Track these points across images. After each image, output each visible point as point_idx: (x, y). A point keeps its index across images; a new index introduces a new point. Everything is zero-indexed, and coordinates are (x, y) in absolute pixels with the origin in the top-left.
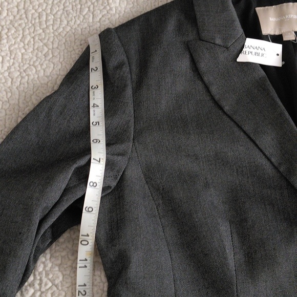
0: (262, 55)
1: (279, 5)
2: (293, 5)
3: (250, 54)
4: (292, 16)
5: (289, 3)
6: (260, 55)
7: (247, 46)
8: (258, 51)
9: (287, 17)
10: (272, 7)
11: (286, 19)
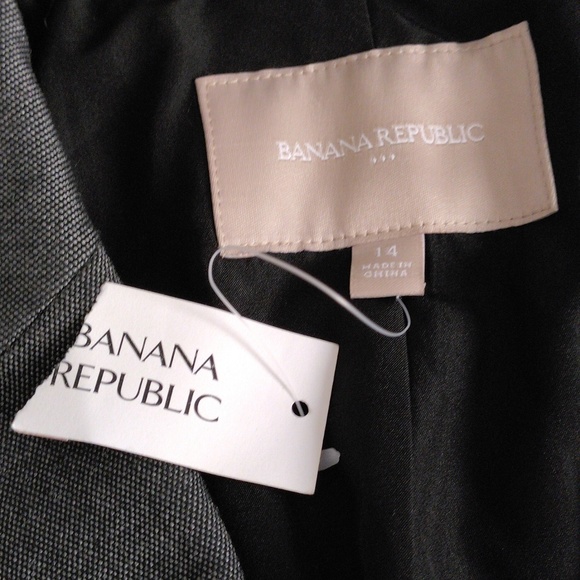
0: (193, 403)
1: (344, 61)
2: (427, 64)
3: (108, 390)
4: (413, 130)
5: (402, 50)
6: (179, 400)
7: (94, 336)
8: (166, 377)
9: (382, 135)
10: (299, 71)
11: (377, 152)
